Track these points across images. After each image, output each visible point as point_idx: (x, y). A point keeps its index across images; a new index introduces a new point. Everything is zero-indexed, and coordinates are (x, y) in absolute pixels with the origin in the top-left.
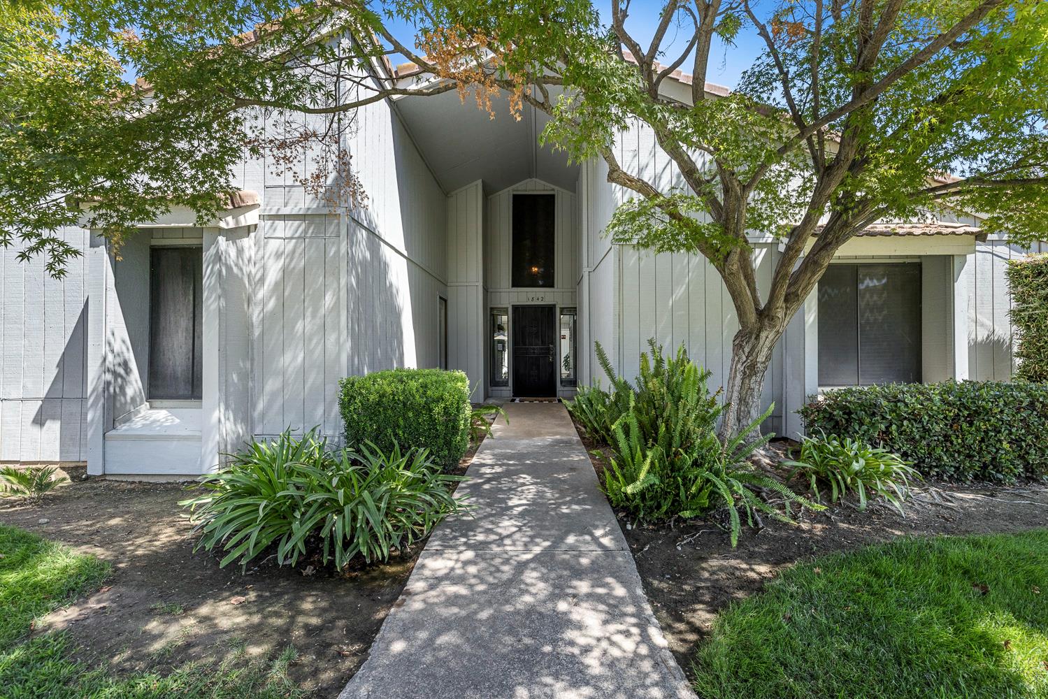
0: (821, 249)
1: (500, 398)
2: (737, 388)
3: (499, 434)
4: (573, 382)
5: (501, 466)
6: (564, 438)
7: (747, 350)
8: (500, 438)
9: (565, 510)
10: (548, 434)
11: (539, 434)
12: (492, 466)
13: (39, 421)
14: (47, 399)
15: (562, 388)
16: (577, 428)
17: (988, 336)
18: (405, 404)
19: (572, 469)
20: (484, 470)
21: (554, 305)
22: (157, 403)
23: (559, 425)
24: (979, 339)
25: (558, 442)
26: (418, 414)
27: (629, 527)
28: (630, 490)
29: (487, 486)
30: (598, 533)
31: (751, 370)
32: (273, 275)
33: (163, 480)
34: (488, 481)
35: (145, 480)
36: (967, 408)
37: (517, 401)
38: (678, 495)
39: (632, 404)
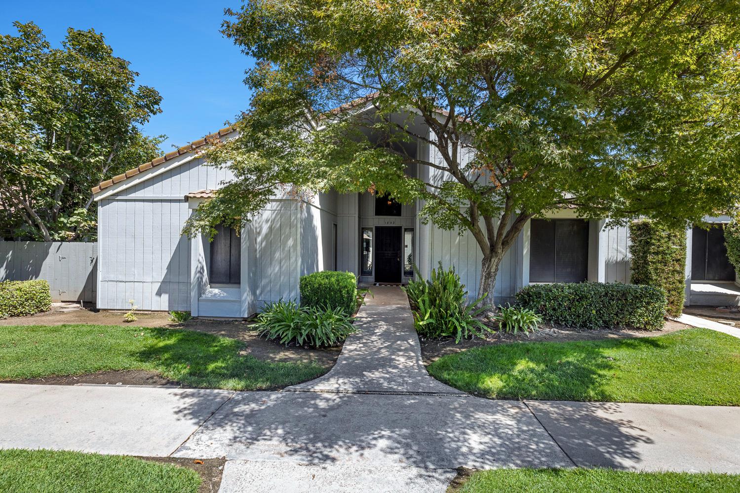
0: (518, 222)
1: (367, 282)
2: (483, 284)
3: (367, 304)
4: (410, 273)
5: (370, 318)
6: (402, 306)
7: (487, 266)
8: (369, 306)
9: (398, 334)
10: (394, 304)
11: (389, 304)
12: (366, 318)
13: (159, 294)
14: (163, 282)
15: (405, 278)
16: (410, 301)
17: (623, 259)
18: (330, 289)
19: (404, 320)
20: (362, 319)
21: (401, 227)
22: (213, 285)
23: (400, 300)
24: (618, 260)
25: (398, 308)
26: (336, 293)
27: (423, 340)
28: (421, 323)
29: (365, 326)
30: (409, 341)
31: (489, 275)
32: (265, 230)
33: (223, 320)
34: (365, 324)
35: (215, 319)
36: (578, 296)
37: (377, 285)
38: (442, 328)
39: (427, 291)
